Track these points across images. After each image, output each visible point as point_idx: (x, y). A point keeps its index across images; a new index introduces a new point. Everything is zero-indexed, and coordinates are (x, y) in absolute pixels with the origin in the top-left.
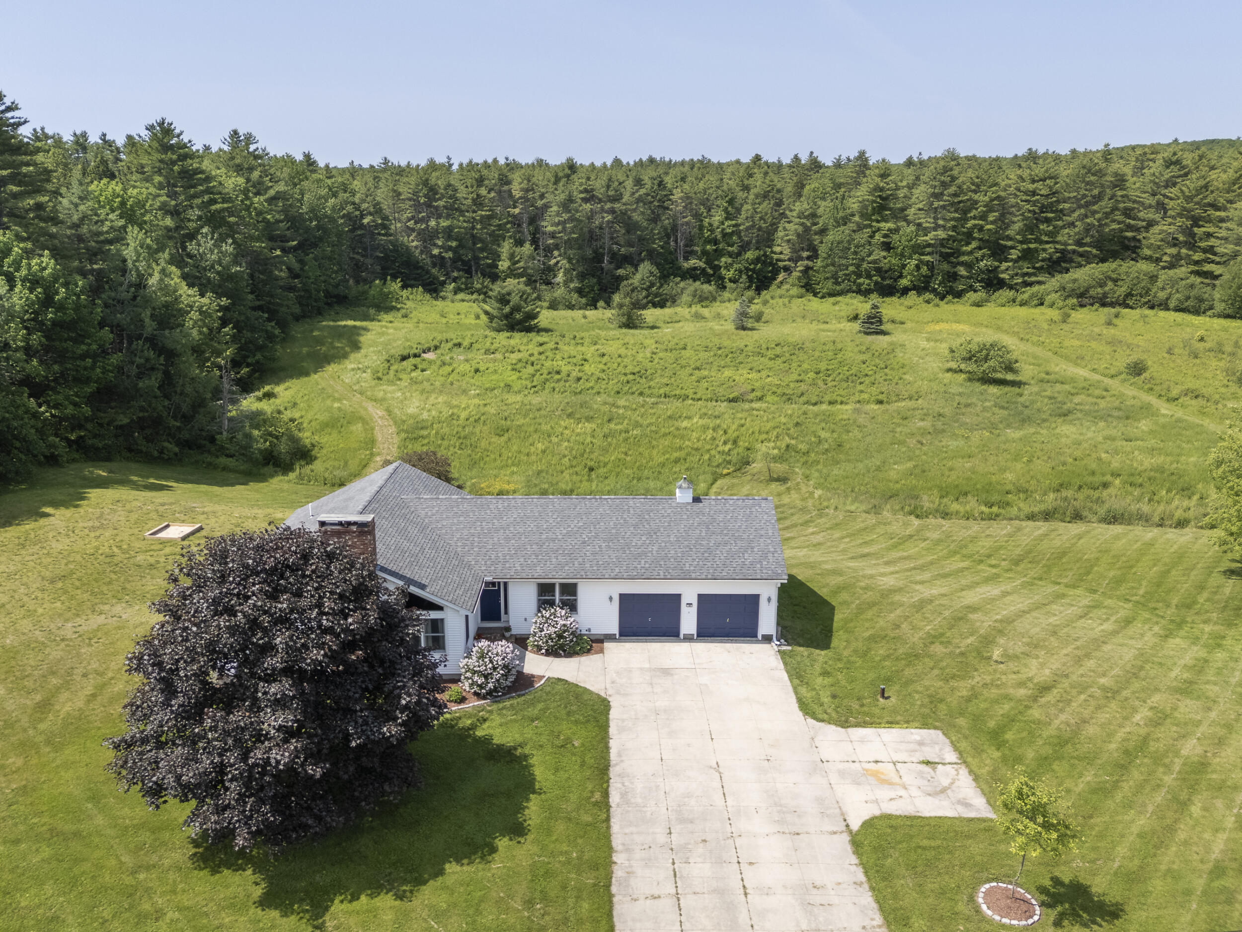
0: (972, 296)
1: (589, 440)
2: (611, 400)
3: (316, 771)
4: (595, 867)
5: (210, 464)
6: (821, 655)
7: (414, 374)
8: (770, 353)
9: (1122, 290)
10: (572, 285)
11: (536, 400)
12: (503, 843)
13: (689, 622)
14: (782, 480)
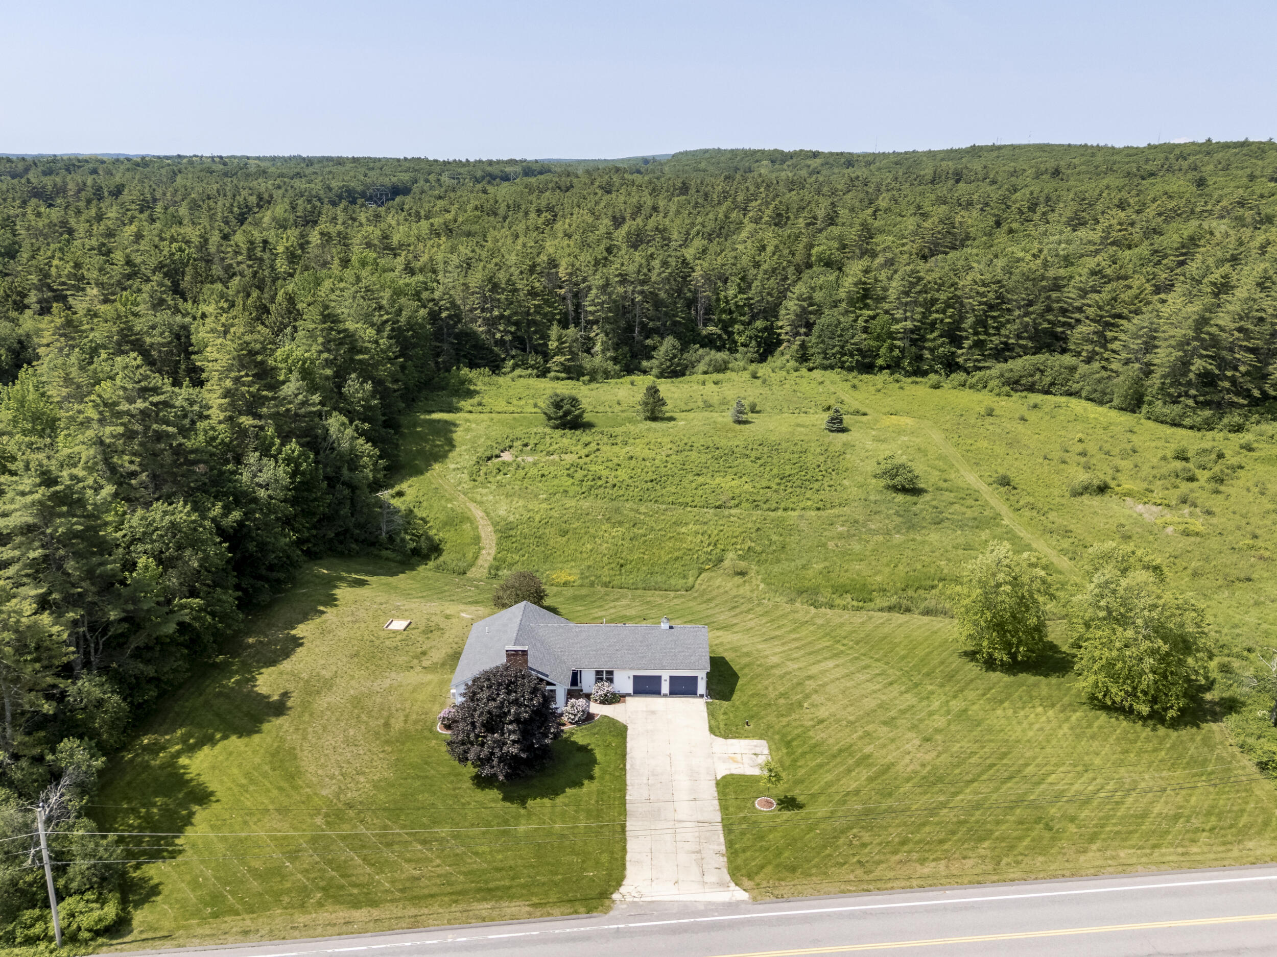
0: (933, 377)
1: (620, 542)
2: (635, 506)
3: (524, 755)
4: (620, 790)
5: (376, 556)
6: (725, 704)
7: (499, 478)
8: (753, 454)
9: (1047, 380)
10: (609, 354)
11: (585, 504)
12: (586, 782)
13: (665, 688)
14: (742, 574)
